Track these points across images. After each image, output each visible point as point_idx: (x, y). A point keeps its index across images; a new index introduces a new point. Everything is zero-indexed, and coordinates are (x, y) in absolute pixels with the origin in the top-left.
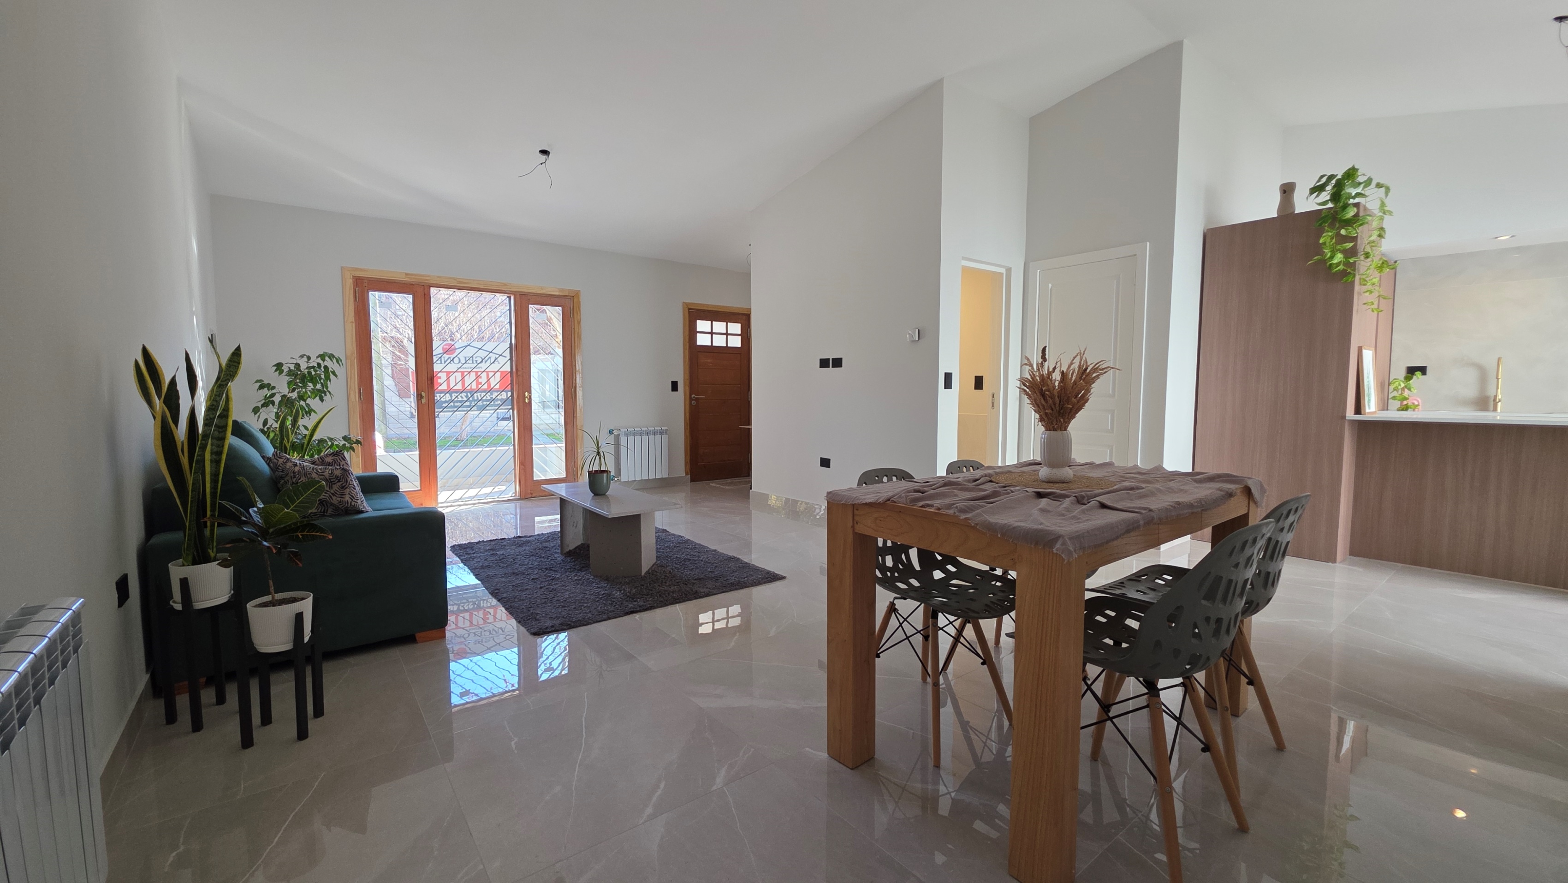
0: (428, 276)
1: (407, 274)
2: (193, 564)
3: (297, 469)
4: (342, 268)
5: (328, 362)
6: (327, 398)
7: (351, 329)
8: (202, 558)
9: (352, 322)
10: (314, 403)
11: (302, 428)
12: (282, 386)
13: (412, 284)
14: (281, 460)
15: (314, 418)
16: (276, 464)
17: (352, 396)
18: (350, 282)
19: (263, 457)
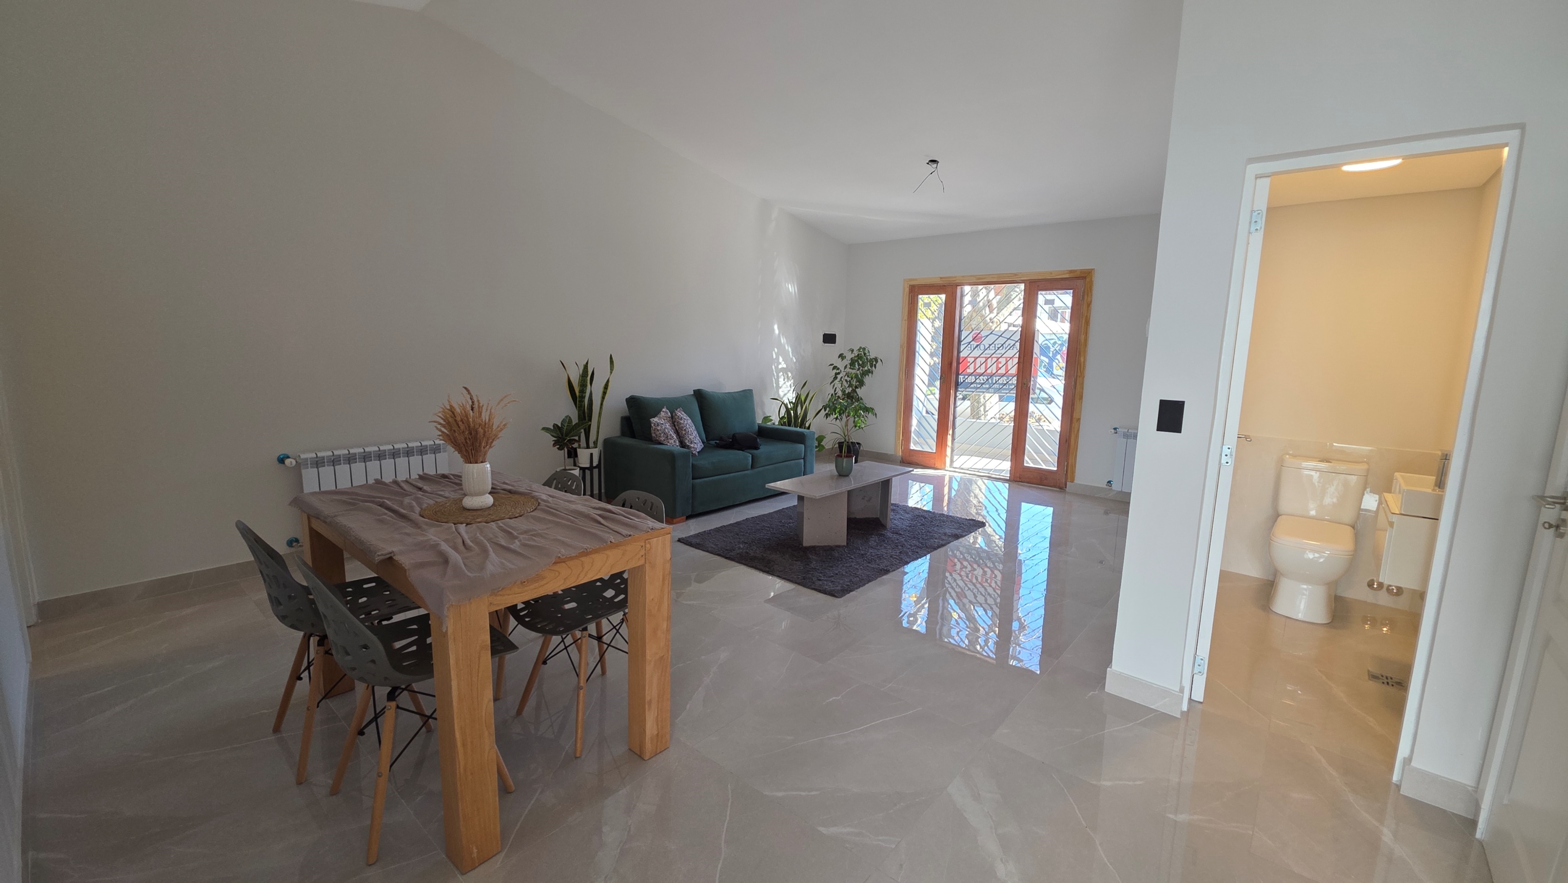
0: (955, 277)
1: (941, 278)
9: (906, 320)
13: (944, 286)
17: (902, 376)
18: (904, 289)
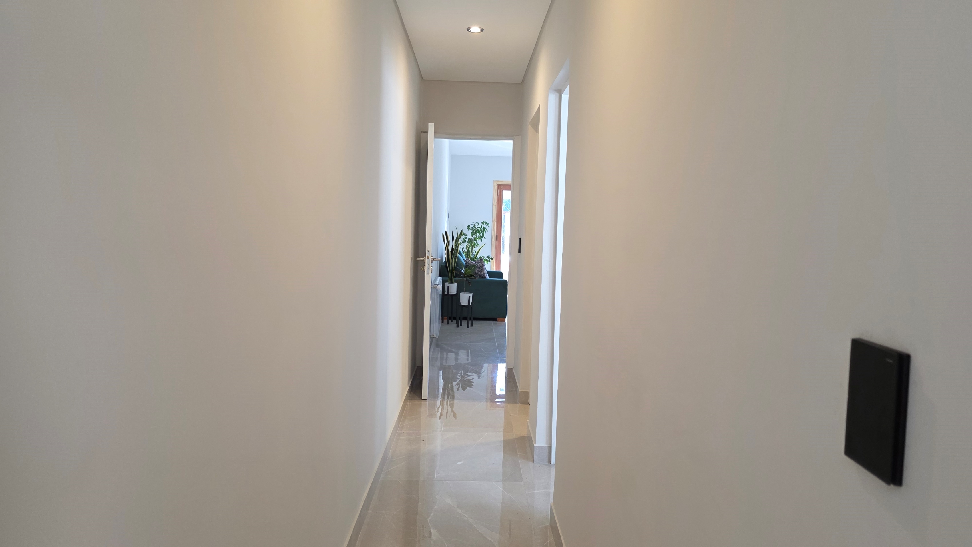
2: (450, 283)
3: (471, 263)
4: (493, 181)
5: (485, 226)
6: (484, 240)
7: (495, 208)
8: (451, 282)
9: (496, 205)
10: (479, 241)
11: (474, 252)
14: (468, 261)
16: (467, 262)
17: (493, 239)
18: (496, 187)
19: (464, 260)
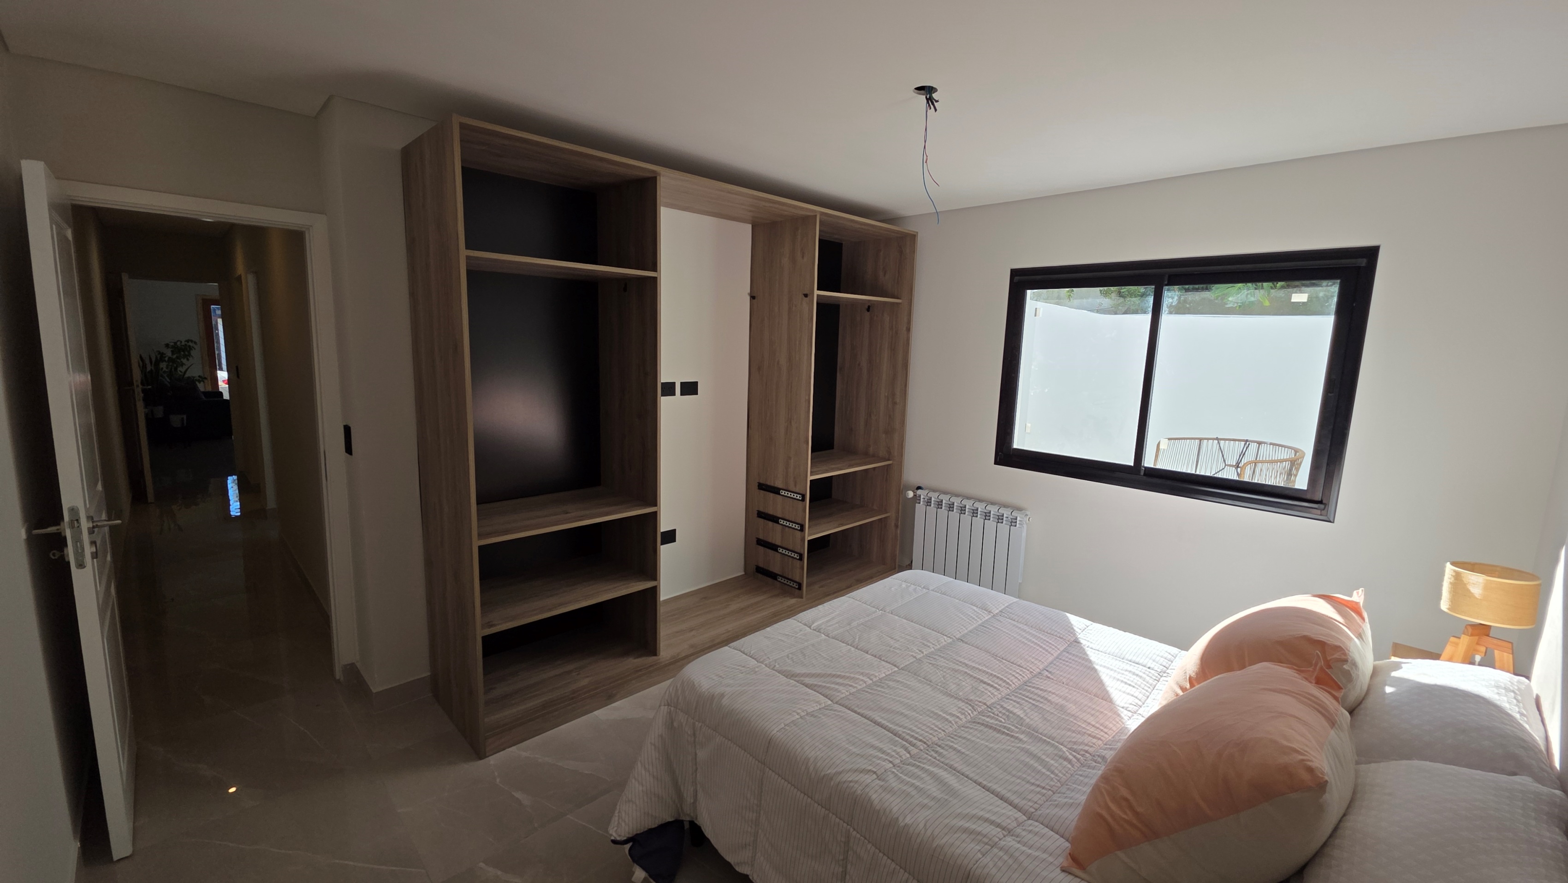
5: (190, 344)
6: (190, 359)
9: (202, 320)
10: (184, 361)
11: (179, 372)
12: (168, 353)
15: (185, 368)
18: (199, 302)
